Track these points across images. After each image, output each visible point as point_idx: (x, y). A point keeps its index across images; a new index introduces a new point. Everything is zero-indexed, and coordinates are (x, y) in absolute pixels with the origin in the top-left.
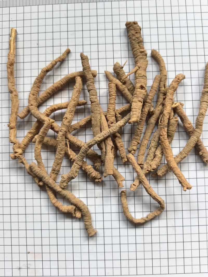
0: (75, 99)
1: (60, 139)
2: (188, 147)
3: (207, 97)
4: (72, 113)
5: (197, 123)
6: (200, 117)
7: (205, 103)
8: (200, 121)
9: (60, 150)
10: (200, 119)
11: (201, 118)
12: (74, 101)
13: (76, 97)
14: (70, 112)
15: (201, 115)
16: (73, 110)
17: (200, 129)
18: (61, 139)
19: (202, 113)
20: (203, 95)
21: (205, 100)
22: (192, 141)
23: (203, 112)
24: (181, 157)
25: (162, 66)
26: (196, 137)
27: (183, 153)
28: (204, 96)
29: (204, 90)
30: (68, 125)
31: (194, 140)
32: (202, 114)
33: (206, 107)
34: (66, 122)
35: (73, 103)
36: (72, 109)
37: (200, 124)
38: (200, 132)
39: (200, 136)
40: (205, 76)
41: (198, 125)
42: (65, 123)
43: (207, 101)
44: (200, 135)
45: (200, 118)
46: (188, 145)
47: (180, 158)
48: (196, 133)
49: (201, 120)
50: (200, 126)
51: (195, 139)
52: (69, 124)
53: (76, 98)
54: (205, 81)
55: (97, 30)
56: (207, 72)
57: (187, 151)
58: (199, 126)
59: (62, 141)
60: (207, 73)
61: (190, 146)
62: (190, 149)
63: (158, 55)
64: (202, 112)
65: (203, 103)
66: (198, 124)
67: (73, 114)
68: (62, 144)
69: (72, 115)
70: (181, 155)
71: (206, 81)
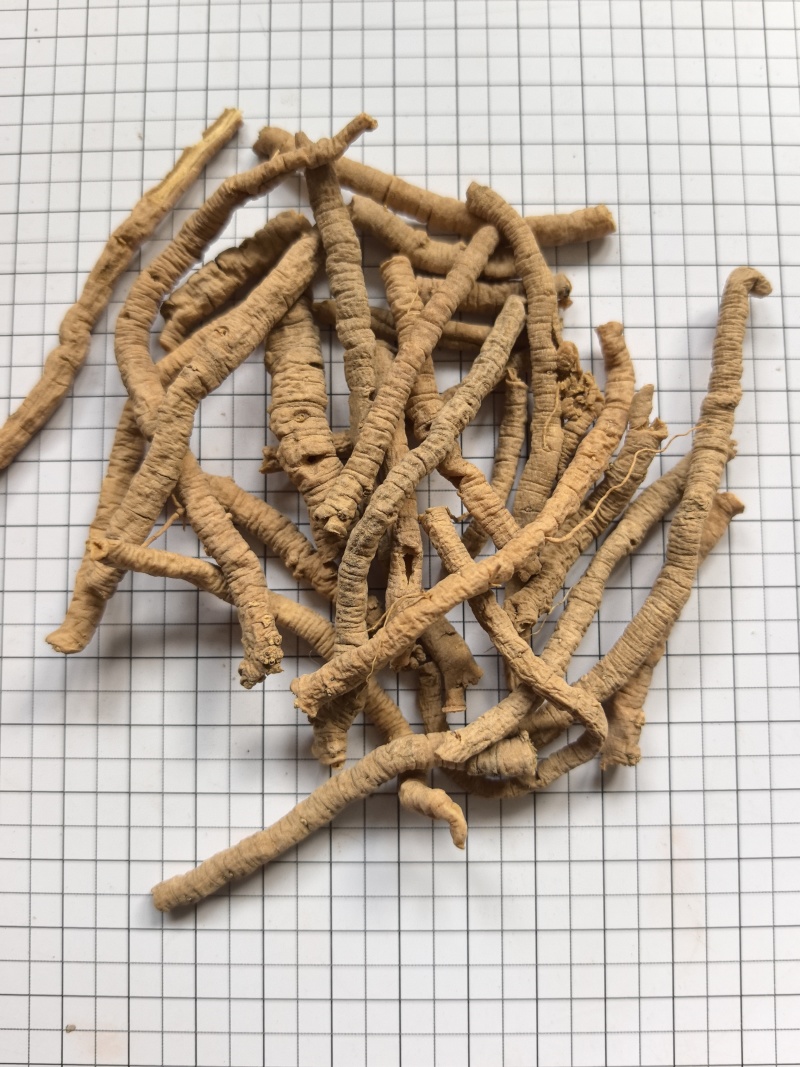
0: (288, 272)
1: (172, 403)
2: (631, 643)
3: (720, 427)
4: (255, 320)
5: (677, 542)
6: (690, 515)
7: (712, 453)
8: (688, 534)
9: (159, 453)
10: (687, 525)
11: (693, 522)
12: (280, 278)
13: (296, 266)
14: (252, 312)
15: (694, 507)
16: (264, 310)
17: (687, 569)
18: (175, 407)
19: (698, 501)
20: (707, 418)
21: (711, 440)
22: (651, 619)
23: (703, 495)
24: (601, 687)
25: (526, 253)
26: (670, 603)
27: (612, 668)
28: (709, 421)
29: (711, 395)
30: (222, 356)
31: (660, 617)
32: (695, 503)
33: (717, 474)
34: (216, 340)
35: (275, 283)
36: (263, 304)
37: (686, 545)
38: (685, 581)
39: (685, 600)
40: (719, 336)
41: (680, 551)
42: (211, 345)
43: (721, 447)
44: (688, 595)
45: (688, 521)
46: (633, 635)
47: (595, 689)
48: (670, 585)
49: (690, 532)
50: (687, 558)
51: (663, 612)
52: (228, 355)
53: (294, 270)
54: (719, 359)
55: (394, 86)
56: (725, 319)
57: (627, 661)
58: (682, 557)
59: (179, 416)
60: (725, 323)
61: (641, 639)
62: (639, 656)
63: (500, 207)
64: (696, 494)
65: (703, 455)
66: (677, 547)
67: (261, 326)
68: (170, 430)
69: (253, 326)
70: (599, 679)
71: (722, 356)
